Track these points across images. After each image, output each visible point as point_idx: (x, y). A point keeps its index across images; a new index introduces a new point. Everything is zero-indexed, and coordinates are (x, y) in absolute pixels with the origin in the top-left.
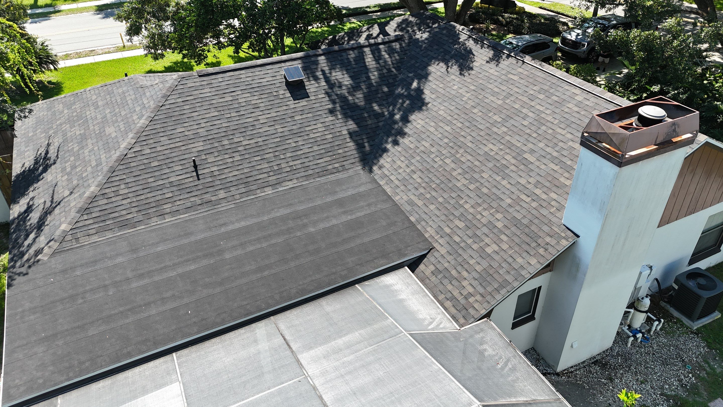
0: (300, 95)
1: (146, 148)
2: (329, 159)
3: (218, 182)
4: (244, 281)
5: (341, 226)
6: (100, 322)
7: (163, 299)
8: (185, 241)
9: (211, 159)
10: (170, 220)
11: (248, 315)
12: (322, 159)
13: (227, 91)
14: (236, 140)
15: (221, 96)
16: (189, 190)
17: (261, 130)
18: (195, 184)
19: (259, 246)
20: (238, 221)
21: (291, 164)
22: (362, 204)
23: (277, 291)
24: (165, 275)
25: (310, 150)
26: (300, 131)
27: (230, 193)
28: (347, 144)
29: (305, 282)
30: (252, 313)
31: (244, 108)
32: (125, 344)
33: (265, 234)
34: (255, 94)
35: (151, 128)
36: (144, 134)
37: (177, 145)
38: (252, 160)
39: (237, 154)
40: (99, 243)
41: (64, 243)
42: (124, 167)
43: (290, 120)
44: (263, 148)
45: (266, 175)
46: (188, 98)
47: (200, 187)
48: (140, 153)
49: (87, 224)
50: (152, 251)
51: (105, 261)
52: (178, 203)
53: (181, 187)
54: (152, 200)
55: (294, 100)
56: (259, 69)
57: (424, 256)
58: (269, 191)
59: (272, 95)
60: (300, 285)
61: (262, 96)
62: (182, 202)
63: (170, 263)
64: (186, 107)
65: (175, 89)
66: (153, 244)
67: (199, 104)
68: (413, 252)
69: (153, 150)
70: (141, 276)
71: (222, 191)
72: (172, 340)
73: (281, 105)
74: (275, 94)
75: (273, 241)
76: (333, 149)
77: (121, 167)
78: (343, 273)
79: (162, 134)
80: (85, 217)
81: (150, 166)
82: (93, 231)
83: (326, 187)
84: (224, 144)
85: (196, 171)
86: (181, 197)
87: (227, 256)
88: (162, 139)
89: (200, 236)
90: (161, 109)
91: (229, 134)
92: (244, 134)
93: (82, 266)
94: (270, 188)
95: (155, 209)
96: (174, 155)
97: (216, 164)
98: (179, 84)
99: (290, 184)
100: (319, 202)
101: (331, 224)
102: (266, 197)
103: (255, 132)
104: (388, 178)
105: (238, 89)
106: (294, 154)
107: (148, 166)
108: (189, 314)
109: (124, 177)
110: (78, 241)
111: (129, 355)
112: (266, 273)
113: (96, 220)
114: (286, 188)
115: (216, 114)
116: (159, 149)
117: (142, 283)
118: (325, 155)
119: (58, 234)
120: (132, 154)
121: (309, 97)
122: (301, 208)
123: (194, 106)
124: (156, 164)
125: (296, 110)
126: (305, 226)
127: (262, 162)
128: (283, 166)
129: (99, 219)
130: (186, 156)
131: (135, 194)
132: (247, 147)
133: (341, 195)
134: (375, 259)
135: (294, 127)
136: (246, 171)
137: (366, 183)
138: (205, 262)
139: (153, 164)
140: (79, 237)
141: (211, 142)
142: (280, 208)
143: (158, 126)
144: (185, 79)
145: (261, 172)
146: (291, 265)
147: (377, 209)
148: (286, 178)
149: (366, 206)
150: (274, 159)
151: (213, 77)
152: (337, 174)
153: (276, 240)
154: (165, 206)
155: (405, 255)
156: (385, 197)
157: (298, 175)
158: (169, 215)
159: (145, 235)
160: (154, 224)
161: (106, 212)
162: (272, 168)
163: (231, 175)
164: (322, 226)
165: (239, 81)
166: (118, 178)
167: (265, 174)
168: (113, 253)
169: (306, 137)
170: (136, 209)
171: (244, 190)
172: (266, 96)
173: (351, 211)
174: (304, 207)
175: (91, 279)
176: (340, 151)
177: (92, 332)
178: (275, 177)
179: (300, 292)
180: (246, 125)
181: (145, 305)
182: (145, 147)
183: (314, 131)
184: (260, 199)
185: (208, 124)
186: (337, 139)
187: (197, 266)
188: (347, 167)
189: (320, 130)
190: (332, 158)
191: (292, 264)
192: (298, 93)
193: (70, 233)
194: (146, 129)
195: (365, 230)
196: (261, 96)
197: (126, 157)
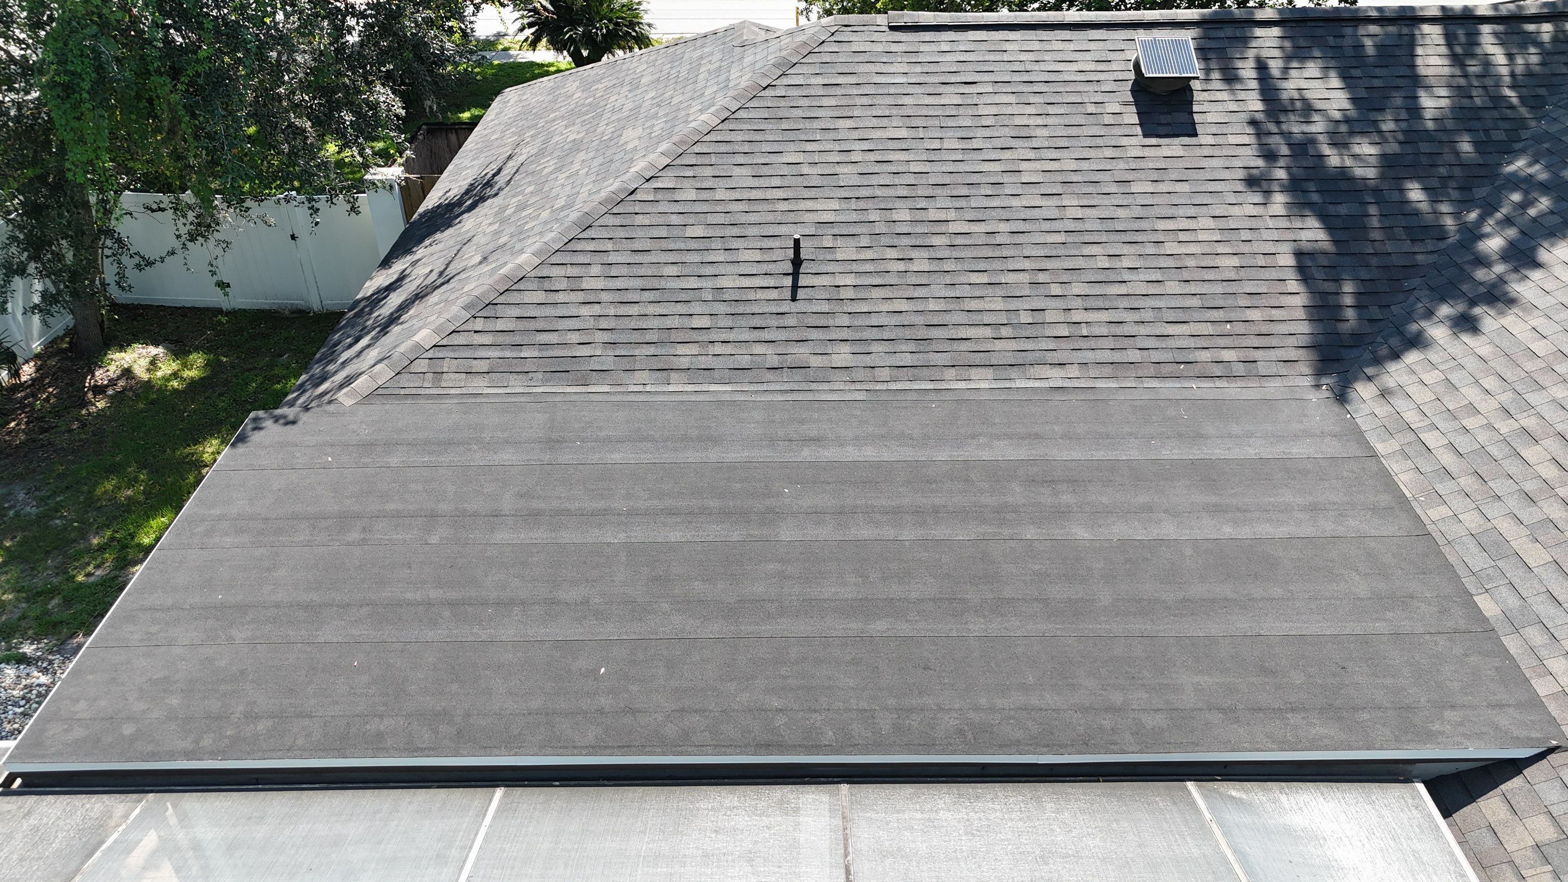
0: (1169, 124)
1: (688, 186)
2: (1209, 329)
3: (845, 320)
4: (802, 627)
5: (1188, 551)
6: (365, 610)
7: (554, 602)
8: (692, 456)
9: (846, 251)
10: (680, 388)
11: (767, 747)
12: (1185, 326)
13: (953, 79)
14: (933, 215)
15: (932, 90)
16: (757, 322)
17: (1015, 202)
18: (781, 311)
19: (889, 532)
20: (858, 441)
21: (1077, 316)
22: (1288, 497)
23: (891, 702)
24: (594, 536)
25: (1153, 289)
26: (1136, 225)
27: (867, 358)
28: (1283, 297)
29: (999, 702)
30: (782, 748)
31: (987, 132)
32: (385, 704)
33: (924, 501)
34: (1033, 99)
35: (719, 139)
36: (697, 149)
37: (770, 194)
38: (963, 279)
39: (925, 253)
40: (483, 400)
41: (405, 376)
42: (618, 221)
43: (1114, 188)
44: (1005, 253)
45: (988, 332)
46: (840, 80)
47: (790, 321)
48: (669, 196)
49: (475, 342)
50: (594, 458)
51: (470, 450)
52: (718, 349)
53: (741, 309)
54: (656, 323)
55: (1145, 136)
56: (1066, 34)
57: (1514, 767)
58: (983, 381)
59: (1083, 111)
60: (977, 709)
61: (1052, 110)
62: (728, 349)
63: (620, 505)
64: (826, 102)
65: (816, 50)
66: (607, 441)
67: (865, 101)
68: (1468, 737)
69: (705, 195)
70: (533, 517)
71: (846, 348)
72: (513, 744)
73: (1099, 141)
74: (1091, 109)
75: (940, 532)
76: (1230, 302)
77: (610, 220)
78: (1150, 721)
79: (740, 159)
80: (479, 324)
81: (681, 234)
82: (482, 366)
83: (1171, 412)
84: (895, 217)
85: (795, 275)
86: (731, 336)
87: (787, 533)
88: (737, 171)
89: (735, 455)
90: (762, 94)
91: (920, 193)
92: (962, 203)
93: (412, 444)
94: (989, 373)
95: (651, 350)
96: (753, 218)
97: (855, 267)
98: (832, 39)
99: (1056, 377)
100: (1134, 454)
101: (1155, 532)
102: (967, 396)
103: (995, 202)
104: (1410, 437)
105: (986, 77)
106: (1097, 290)
107: (676, 232)
108: (597, 678)
109: (609, 246)
110: (440, 380)
111: (377, 744)
112: (879, 627)
113: (501, 339)
114: (1037, 384)
115: (903, 133)
116: (719, 195)
117: (524, 536)
118: (1197, 316)
119: (402, 351)
120: (648, 193)
121: (1196, 135)
122: (1065, 455)
123: (851, 102)
124: (699, 231)
125: (1142, 164)
126: (1061, 514)
127: (989, 291)
128: (1049, 317)
129: (507, 339)
130: (782, 230)
131: (618, 297)
132: (959, 240)
133: (1217, 451)
134: (1293, 710)
135: (1121, 213)
136: (932, 305)
137: (1323, 435)
138: (714, 531)
139: (690, 232)
140: (445, 370)
141: (862, 204)
142: (998, 438)
143: (739, 137)
144: (850, 29)
145: (976, 318)
146: (971, 626)
147: (1341, 531)
148: (1049, 354)
149: (1304, 509)
150: (1027, 292)
151: (928, 36)
152: (1223, 383)
153: (949, 531)
154: (681, 349)
155: (1430, 737)
156: (1385, 499)
157: (1089, 356)
158: (683, 374)
159: (600, 411)
160: (636, 389)
161: (532, 325)
162: (1013, 315)
163: (886, 307)
164: (1119, 530)
165: (998, 57)
166: (592, 246)
167: (988, 328)
168: (499, 434)
169: (1151, 249)
170: (607, 337)
171: (908, 360)
172: (1062, 110)
173: (1239, 510)
174: (1075, 455)
175: (413, 486)
176: (1254, 315)
177: (331, 632)
178: (1013, 345)
179: (970, 736)
180: (974, 179)
181: (498, 604)
182: (687, 184)
183: (1182, 236)
184: (948, 396)
185: (872, 157)
186: (1254, 273)
187: (689, 536)
188: (1262, 369)
189: (1202, 236)
190: (1219, 329)
191: (977, 626)
192: (1164, 119)
193: (430, 354)
194: (705, 139)
195: (1277, 592)
196: (1049, 107)
197: (632, 197)
